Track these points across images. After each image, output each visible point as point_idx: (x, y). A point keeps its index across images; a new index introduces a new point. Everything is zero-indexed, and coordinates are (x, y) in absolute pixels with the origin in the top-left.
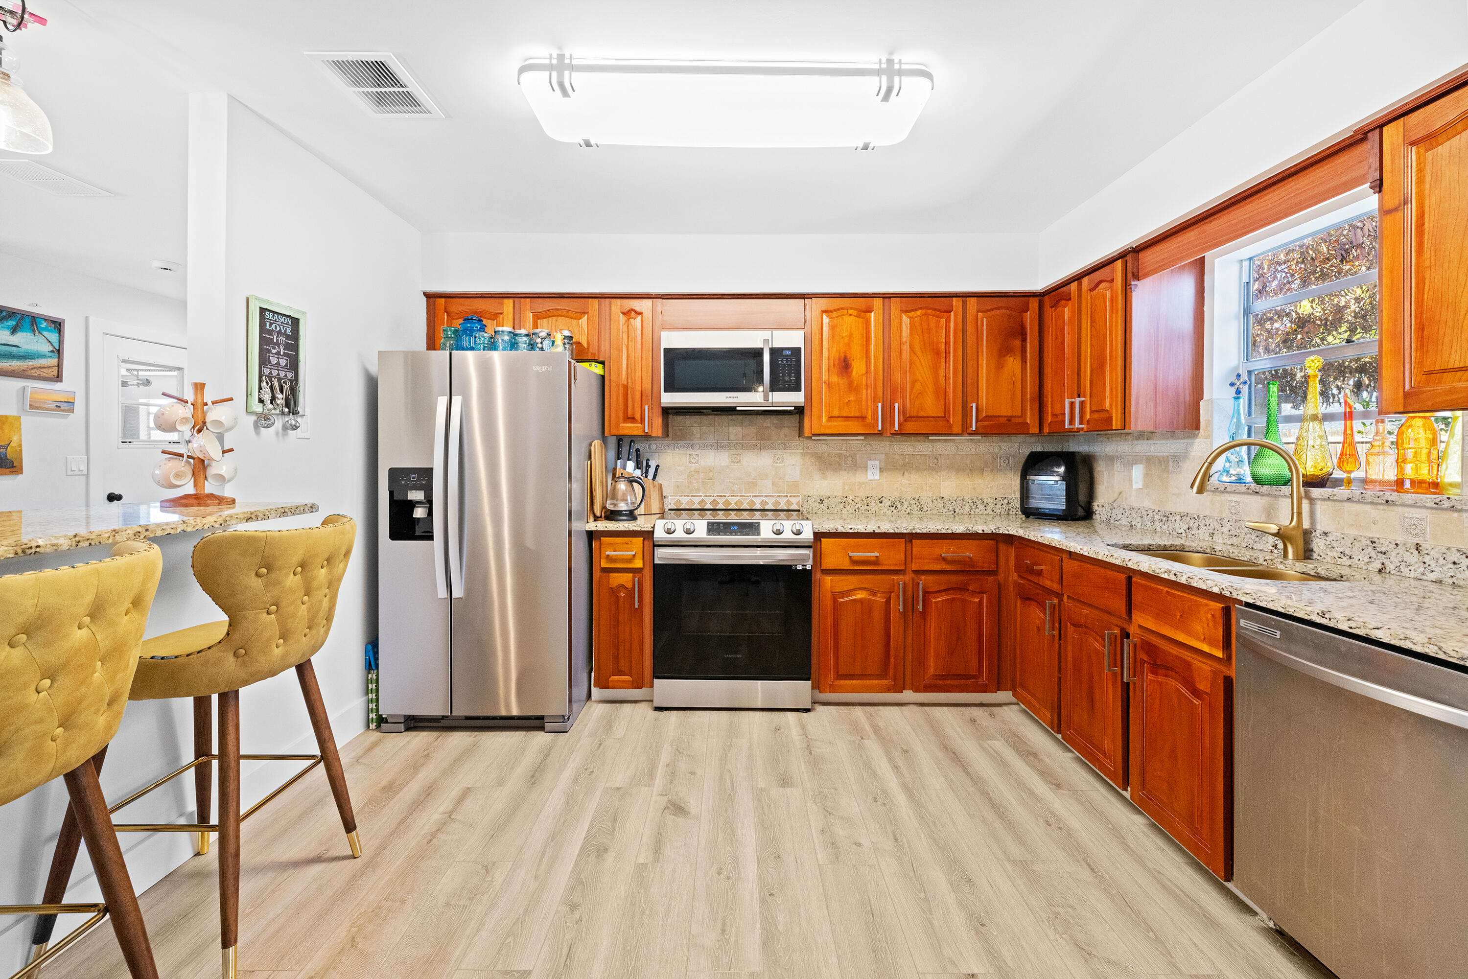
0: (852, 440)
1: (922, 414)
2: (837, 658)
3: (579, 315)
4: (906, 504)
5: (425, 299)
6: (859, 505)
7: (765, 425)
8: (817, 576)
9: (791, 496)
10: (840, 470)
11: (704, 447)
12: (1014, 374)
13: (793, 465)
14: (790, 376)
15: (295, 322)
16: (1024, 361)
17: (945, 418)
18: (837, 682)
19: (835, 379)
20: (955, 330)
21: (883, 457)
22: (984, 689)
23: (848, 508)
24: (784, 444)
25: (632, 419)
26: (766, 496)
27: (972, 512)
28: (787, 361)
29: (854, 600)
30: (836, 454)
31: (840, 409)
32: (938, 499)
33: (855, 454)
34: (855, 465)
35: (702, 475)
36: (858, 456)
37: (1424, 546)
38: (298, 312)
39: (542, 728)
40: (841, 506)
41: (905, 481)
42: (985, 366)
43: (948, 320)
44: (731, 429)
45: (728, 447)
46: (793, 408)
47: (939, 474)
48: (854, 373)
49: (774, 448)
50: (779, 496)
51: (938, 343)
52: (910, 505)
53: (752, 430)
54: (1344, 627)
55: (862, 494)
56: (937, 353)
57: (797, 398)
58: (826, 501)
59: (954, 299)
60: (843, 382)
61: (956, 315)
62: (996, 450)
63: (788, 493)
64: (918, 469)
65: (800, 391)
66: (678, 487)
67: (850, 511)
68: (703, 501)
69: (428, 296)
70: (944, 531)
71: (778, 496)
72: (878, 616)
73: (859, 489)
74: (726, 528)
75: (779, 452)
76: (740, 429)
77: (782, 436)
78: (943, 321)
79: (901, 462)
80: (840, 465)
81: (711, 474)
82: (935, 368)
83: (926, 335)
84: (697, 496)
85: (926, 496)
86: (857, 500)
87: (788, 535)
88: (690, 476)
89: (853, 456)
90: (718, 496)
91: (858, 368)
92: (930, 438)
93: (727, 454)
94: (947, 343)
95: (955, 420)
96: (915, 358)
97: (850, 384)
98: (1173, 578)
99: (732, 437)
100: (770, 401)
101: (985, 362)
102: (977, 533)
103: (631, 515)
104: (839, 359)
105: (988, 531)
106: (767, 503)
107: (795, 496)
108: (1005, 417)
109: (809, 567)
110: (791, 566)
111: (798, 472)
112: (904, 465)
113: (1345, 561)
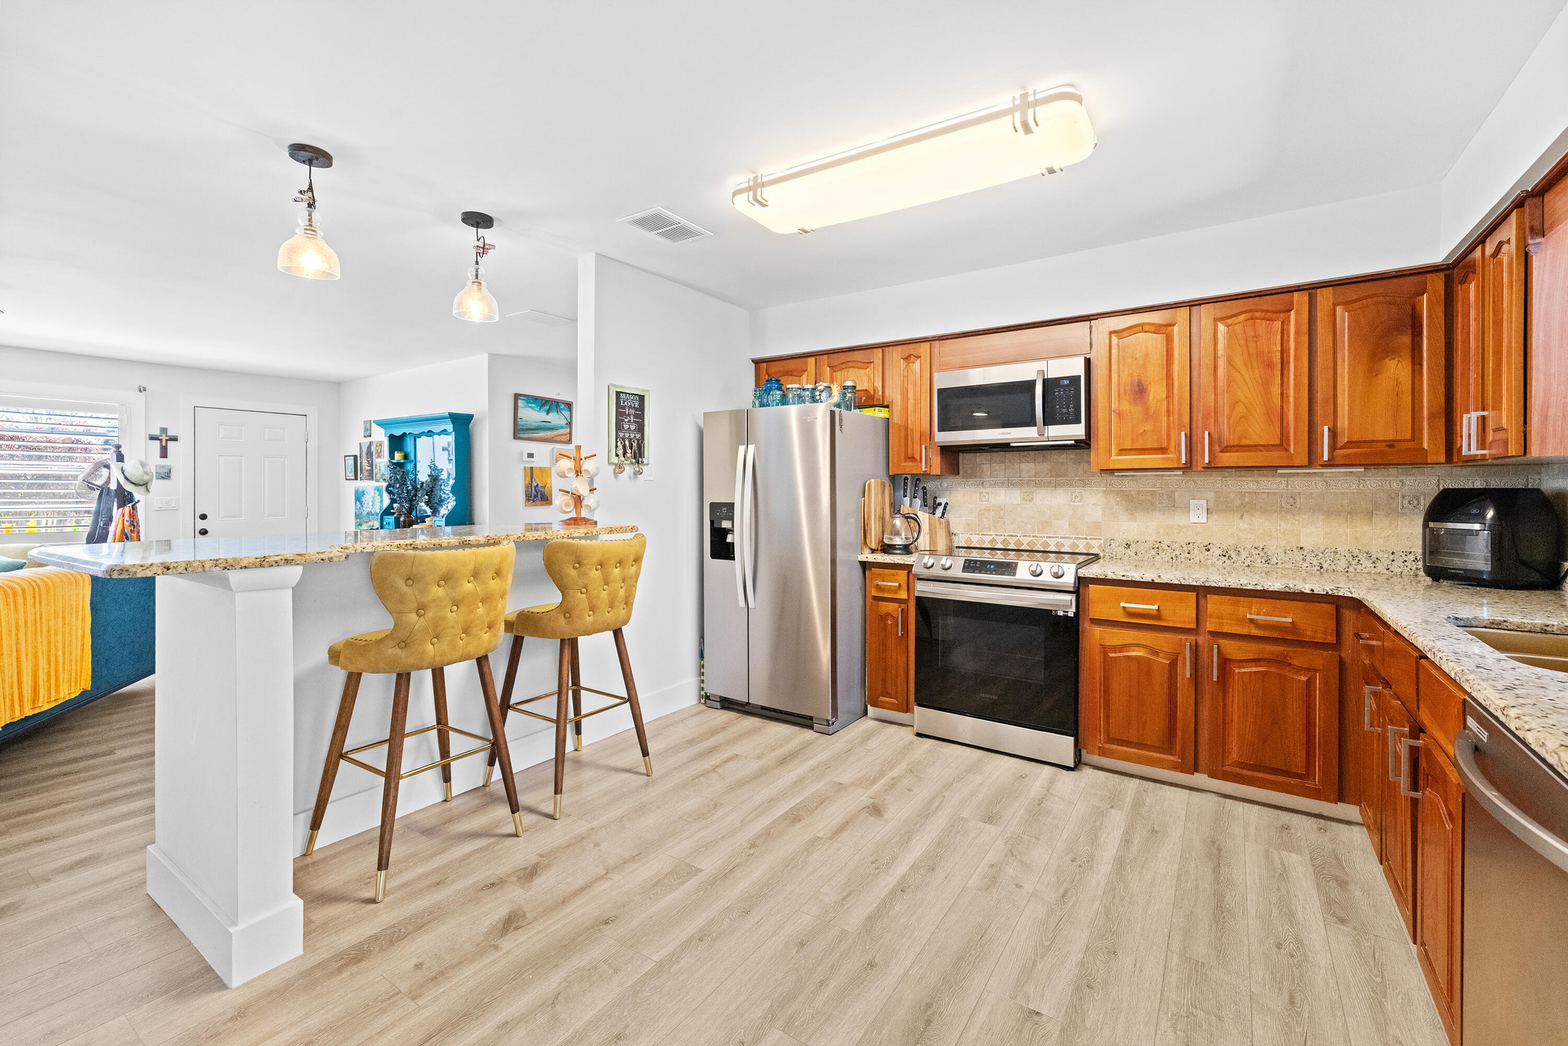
0: (1169, 476)
1: (1246, 442)
2: (1107, 718)
3: (866, 365)
4: (1244, 554)
5: (754, 365)
6: (1177, 552)
7: (1061, 460)
8: (1085, 625)
9: (1091, 539)
10: (1155, 510)
11: (994, 485)
12: (1398, 383)
13: (1094, 504)
14: (1068, 408)
15: (642, 398)
16: (1416, 361)
17: (1282, 445)
18: (1107, 746)
19: (1126, 407)
20: (1297, 333)
21: (1211, 496)
22: (1316, 795)
23: (1162, 555)
24: (1083, 481)
25: (912, 458)
26: (1061, 538)
27: (1351, 569)
28: (1064, 391)
29: (1129, 657)
30: (1147, 492)
31: (1133, 441)
32: (1295, 549)
33: (1172, 492)
34: (1172, 504)
35: (992, 514)
36: (1177, 494)
38: (643, 390)
39: (811, 728)
40: (1154, 552)
41: (1243, 525)
42: (1346, 375)
43: (1285, 323)
44: (1023, 465)
45: (1021, 484)
46: (1073, 442)
47: (1297, 518)
48: (1151, 398)
49: (1071, 485)
50: (1077, 538)
51: (1269, 352)
52: (1251, 555)
53: (1045, 467)
55: (1182, 540)
56: (1270, 365)
57: (1077, 431)
58: (1133, 546)
59: (1296, 294)
60: (1137, 410)
61: (1298, 314)
62: (1396, 486)
63: (1088, 535)
64: (1264, 511)
65: (1080, 423)
66: (968, 525)
67: (1165, 559)
68: (993, 540)
69: (757, 362)
70: (1250, 587)
71: (1075, 538)
72: (1159, 680)
73: (1179, 533)
74: (982, 566)
75: (1078, 490)
76: (1032, 465)
77: (1080, 471)
78: (1277, 325)
79: (1238, 502)
80: (1152, 504)
81: (1002, 512)
82: (1266, 385)
83: (1252, 345)
84: (988, 535)
85: (1275, 547)
86: (1174, 546)
87: (1047, 578)
88: (981, 514)
89: (1171, 496)
90: (1009, 536)
91: (1156, 392)
92: (1279, 471)
93: (1019, 491)
94: (1284, 351)
95: (1297, 447)
96: (1236, 374)
97: (1146, 411)
99: (1024, 474)
100: (1046, 435)
101: (1346, 370)
102: (1302, 593)
103: (906, 549)
104: (1132, 384)
105: (1318, 590)
107: (1096, 539)
108: (1385, 441)
109: (1071, 614)
110: (1051, 611)
111: (1100, 512)
112: (1243, 505)
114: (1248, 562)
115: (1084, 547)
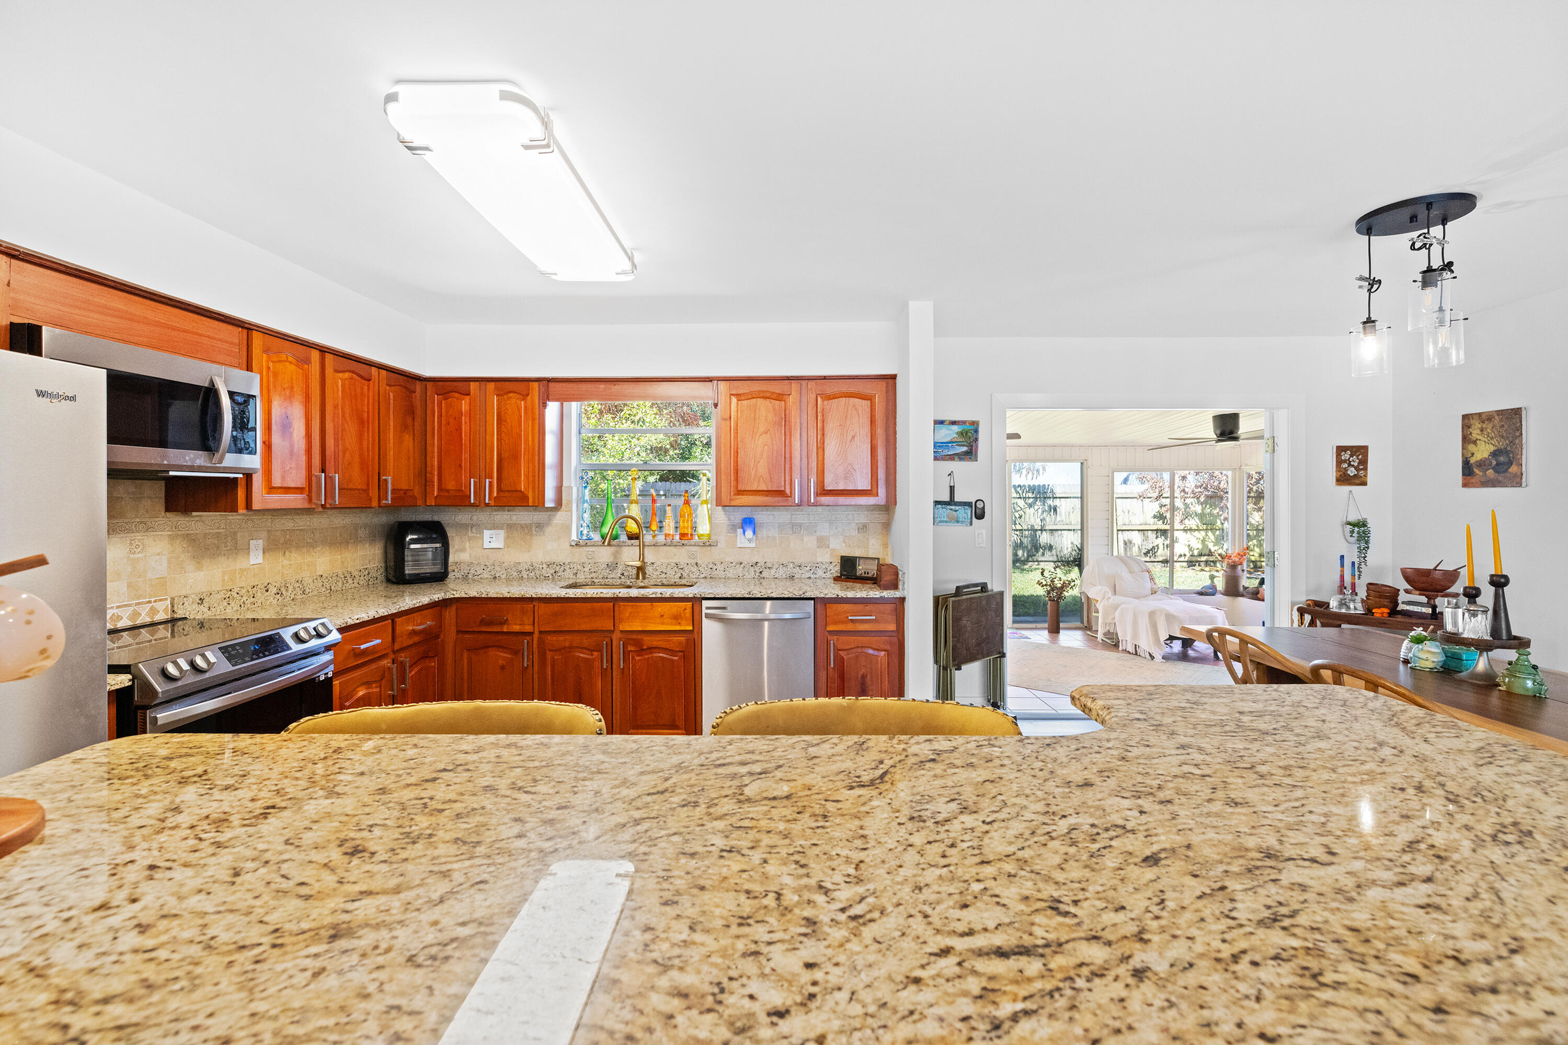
1: (351, 486)
4: (290, 589)
6: (244, 599)
9: (155, 601)
10: (219, 555)
12: (408, 449)
13: (159, 554)
16: (414, 438)
17: (368, 489)
20: (373, 400)
21: (264, 534)
23: (232, 604)
24: (145, 523)
26: (118, 607)
30: (215, 534)
31: (282, 478)
33: (235, 533)
34: (239, 549)
36: (239, 535)
37: (699, 562)
40: (225, 603)
41: (286, 562)
42: (392, 435)
49: (129, 531)
50: (140, 603)
51: (362, 411)
52: (294, 588)
54: (759, 596)
55: (244, 584)
56: (362, 422)
58: (207, 599)
59: (373, 368)
61: (374, 385)
62: (358, 522)
63: (151, 596)
64: (298, 547)
67: (235, 609)
71: (137, 604)
73: (244, 577)
74: (245, 650)
75: (138, 536)
77: (141, 510)
78: (365, 389)
79: (283, 540)
80: (218, 548)
82: (361, 438)
83: (354, 401)
85: (307, 577)
89: (233, 536)
95: (374, 493)
98: (660, 596)
106: (120, 618)
107: (161, 600)
109: (330, 674)
110: (314, 679)
111: (165, 564)
112: (285, 543)
113: (663, 576)
114: (292, 596)
115: (147, 614)
